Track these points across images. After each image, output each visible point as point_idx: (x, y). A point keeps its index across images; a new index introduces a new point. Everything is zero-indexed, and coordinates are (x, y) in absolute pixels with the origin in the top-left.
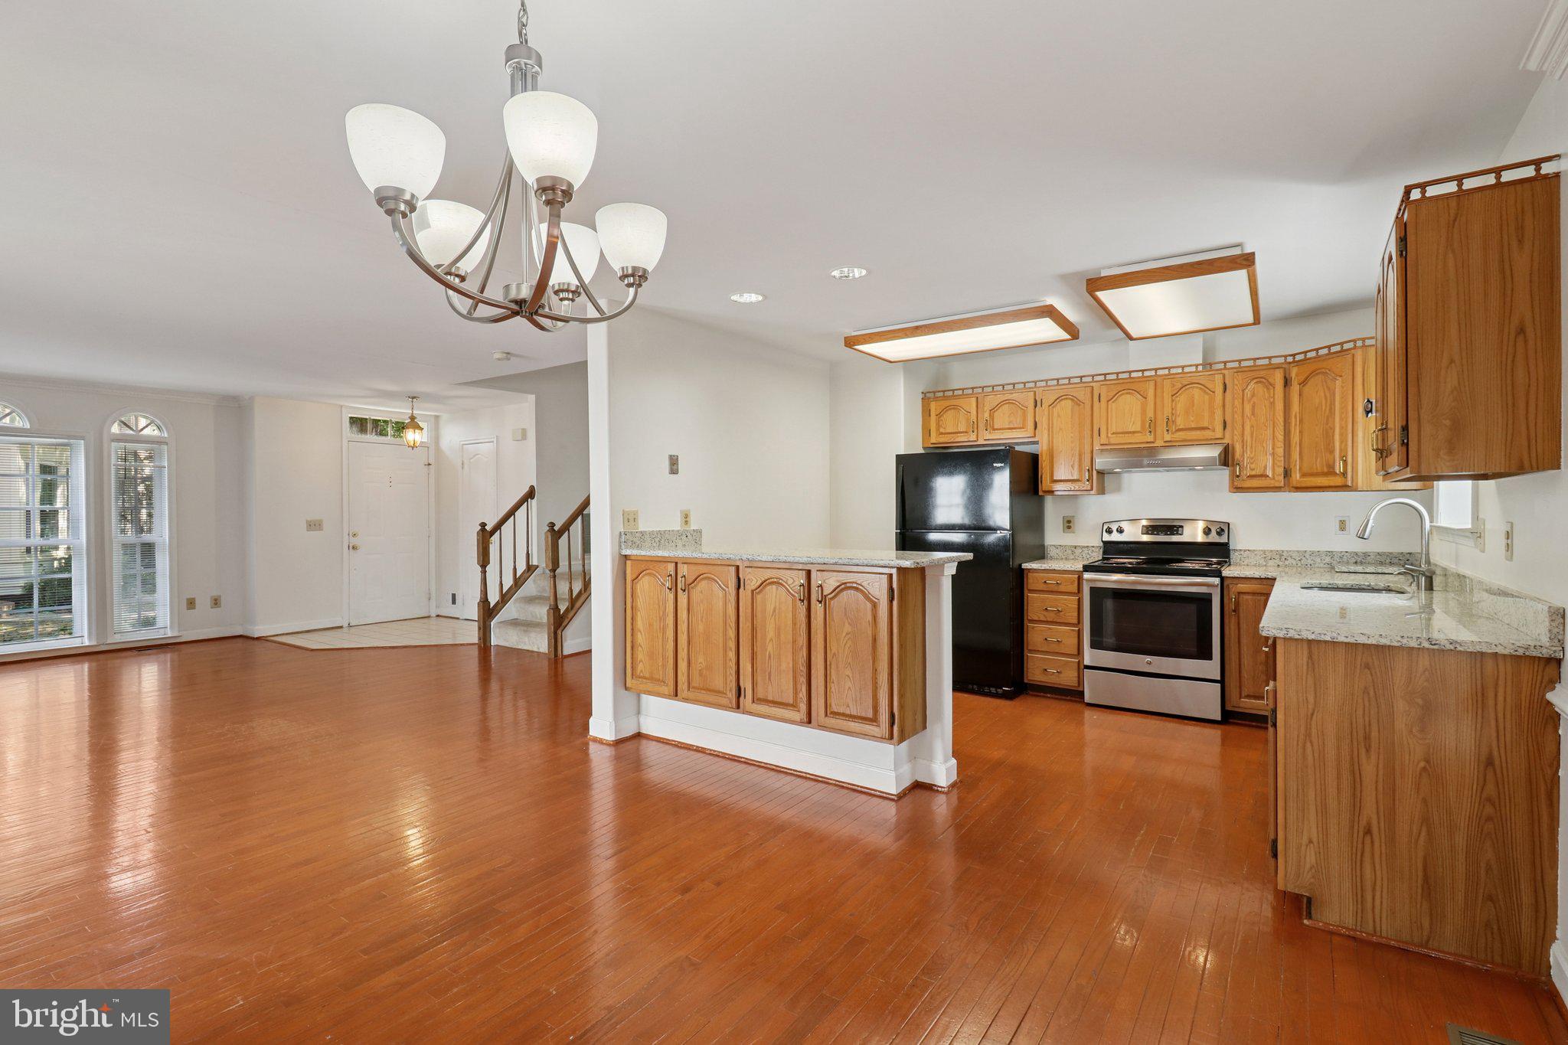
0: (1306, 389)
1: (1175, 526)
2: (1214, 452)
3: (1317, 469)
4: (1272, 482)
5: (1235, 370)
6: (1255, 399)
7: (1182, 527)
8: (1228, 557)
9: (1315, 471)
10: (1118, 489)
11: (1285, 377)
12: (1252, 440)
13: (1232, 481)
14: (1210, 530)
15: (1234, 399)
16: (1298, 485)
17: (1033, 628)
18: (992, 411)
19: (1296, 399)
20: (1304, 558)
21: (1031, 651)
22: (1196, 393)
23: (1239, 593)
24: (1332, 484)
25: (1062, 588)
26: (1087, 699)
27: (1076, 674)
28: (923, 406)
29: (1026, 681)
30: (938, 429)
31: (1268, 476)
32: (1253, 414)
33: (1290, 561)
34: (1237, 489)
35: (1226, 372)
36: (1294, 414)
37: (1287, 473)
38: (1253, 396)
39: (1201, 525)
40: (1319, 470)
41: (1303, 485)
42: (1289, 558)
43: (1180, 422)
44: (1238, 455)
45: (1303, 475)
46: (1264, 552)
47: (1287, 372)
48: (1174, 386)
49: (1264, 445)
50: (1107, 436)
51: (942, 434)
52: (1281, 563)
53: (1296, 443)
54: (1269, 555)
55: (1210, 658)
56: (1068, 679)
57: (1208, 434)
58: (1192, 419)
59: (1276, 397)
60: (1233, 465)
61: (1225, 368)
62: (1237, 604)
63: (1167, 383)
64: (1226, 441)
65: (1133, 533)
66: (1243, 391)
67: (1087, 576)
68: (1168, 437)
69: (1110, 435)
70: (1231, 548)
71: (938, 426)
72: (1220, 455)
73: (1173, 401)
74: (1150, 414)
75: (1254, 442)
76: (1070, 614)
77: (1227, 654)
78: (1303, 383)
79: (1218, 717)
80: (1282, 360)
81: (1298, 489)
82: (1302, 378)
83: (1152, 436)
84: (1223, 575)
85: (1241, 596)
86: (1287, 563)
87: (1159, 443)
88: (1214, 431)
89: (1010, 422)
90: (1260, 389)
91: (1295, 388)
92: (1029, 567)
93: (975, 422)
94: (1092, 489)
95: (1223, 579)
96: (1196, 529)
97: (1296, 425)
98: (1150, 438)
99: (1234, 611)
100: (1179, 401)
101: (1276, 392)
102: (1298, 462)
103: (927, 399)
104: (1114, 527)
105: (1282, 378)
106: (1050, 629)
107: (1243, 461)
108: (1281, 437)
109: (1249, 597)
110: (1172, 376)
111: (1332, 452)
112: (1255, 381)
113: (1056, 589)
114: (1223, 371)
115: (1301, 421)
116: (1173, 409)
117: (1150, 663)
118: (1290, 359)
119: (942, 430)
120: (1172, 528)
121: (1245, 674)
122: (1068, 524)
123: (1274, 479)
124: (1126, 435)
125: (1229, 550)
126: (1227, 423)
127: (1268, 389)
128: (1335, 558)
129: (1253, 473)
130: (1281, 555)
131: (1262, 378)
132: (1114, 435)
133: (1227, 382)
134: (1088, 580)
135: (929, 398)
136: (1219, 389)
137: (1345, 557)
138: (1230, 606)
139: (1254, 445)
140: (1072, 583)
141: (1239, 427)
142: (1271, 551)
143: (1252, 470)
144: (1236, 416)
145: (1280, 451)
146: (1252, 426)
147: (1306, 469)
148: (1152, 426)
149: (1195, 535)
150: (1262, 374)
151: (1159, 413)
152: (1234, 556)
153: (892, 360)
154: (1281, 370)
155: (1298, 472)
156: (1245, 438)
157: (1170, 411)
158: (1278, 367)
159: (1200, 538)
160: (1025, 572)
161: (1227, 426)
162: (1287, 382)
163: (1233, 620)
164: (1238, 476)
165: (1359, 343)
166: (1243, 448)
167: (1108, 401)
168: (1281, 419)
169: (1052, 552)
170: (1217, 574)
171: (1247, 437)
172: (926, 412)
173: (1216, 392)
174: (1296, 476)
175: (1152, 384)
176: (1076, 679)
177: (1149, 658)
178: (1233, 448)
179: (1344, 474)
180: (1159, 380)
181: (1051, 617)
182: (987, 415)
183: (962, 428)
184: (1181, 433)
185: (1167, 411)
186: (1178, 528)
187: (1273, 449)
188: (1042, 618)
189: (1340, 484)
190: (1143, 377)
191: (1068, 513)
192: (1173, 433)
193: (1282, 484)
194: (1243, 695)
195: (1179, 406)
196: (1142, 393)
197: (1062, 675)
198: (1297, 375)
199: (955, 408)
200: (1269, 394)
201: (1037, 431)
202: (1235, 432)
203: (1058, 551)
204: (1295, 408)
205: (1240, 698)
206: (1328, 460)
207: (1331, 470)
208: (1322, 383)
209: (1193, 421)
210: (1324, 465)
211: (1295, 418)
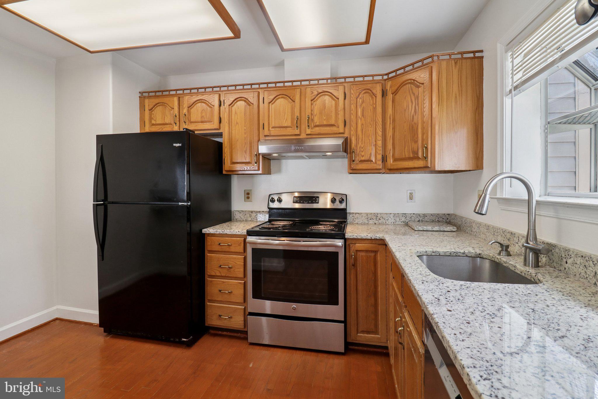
0: (397, 97)
1: (314, 197)
2: (339, 142)
3: (405, 155)
4: (375, 165)
5: (351, 84)
6: (364, 105)
7: (318, 197)
8: (346, 218)
9: (404, 157)
10: (279, 171)
11: (383, 90)
12: (362, 135)
13: (350, 165)
14: (335, 199)
15: (350, 104)
16: (392, 168)
17: (211, 281)
18: (190, 107)
19: (390, 103)
20: (390, 219)
21: (210, 301)
22: (327, 98)
23: (357, 251)
24: (416, 166)
25: (233, 249)
26: (250, 340)
27: (242, 319)
28: (140, 103)
29: (206, 325)
30: (150, 122)
31: (372, 161)
32: (363, 116)
33: (382, 220)
34: (353, 171)
35: (345, 84)
36: (389, 116)
37: (384, 159)
38: (363, 102)
39: (329, 196)
40: (407, 156)
41: (395, 167)
42: (381, 219)
43: (317, 121)
44: (353, 145)
45: (395, 160)
46: (367, 214)
47: (384, 85)
48: (312, 93)
49: (370, 138)
50: (269, 130)
51: (153, 125)
52: (376, 222)
53: (390, 137)
54: (370, 216)
55: (336, 303)
56: (237, 322)
57: (334, 129)
58: (324, 118)
59: (377, 103)
60: (350, 153)
61: (345, 82)
62: (356, 259)
63: (309, 90)
64: (346, 135)
65: (288, 202)
66: (357, 98)
67: (250, 239)
68: (309, 131)
69: (270, 129)
70: (347, 212)
71: (151, 119)
72: (343, 143)
73: (312, 104)
74: (297, 114)
75: (363, 136)
76: (238, 270)
77: (348, 298)
78: (395, 93)
79: (342, 350)
80: (380, 78)
81: (392, 171)
82: (394, 88)
83: (298, 130)
84: (346, 237)
85: (358, 253)
86: (380, 221)
87: (303, 136)
88: (338, 127)
89: (202, 117)
90: (367, 97)
91: (390, 96)
92: (208, 232)
93: (178, 117)
94: (259, 170)
95: (345, 240)
96: (326, 198)
97: (390, 123)
98: (297, 132)
99: (354, 265)
100: (316, 104)
101: (377, 99)
102: (392, 151)
103: (143, 96)
104: (276, 198)
105: (381, 89)
106: (224, 282)
107: (357, 150)
108: (380, 133)
109: (363, 254)
110: (311, 86)
111: (416, 142)
112: (364, 92)
113: (227, 250)
114: (344, 84)
115: (394, 120)
116: (312, 111)
117: (294, 309)
118: (385, 77)
119: (153, 122)
120: (311, 198)
121: (360, 314)
122: (248, 195)
123: (376, 163)
124: (282, 129)
125: (346, 213)
126: (347, 122)
127: (372, 98)
128: (407, 218)
129: (363, 159)
130: (377, 217)
131: (368, 89)
132: (274, 129)
133: (346, 92)
134: (251, 243)
135: (145, 97)
136: (341, 98)
137: (413, 217)
138: (350, 262)
139: (363, 139)
140: (239, 245)
141: (354, 125)
142: (371, 214)
143: (363, 156)
144: (352, 117)
145: (380, 143)
146: (362, 124)
147: (397, 155)
148: (297, 123)
149: (326, 203)
150: (369, 86)
151: (303, 114)
152: (350, 218)
153: (91, 50)
154: (380, 84)
155: (391, 158)
156: (358, 134)
157: (310, 111)
158: (378, 82)
159: (329, 205)
160: (206, 236)
161: (347, 124)
162: (384, 94)
163: (353, 271)
164: (353, 161)
165: (435, 58)
166: (357, 140)
167: (269, 103)
168: (380, 120)
169: (237, 216)
170: (342, 236)
171: (359, 132)
172: (142, 107)
173: (340, 99)
174: (390, 161)
175: (298, 91)
176: (243, 322)
177: (294, 305)
178: (351, 140)
179: (426, 158)
180: (303, 88)
181: (224, 273)
182: (185, 111)
183: (167, 121)
184: (317, 129)
185: (308, 112)
186: (316, 198)
187: (376, 141)
188: (218, 274)
189: (423, 166)
190: (293, 86)
191: (248, 188)
192: (312, 129)
193: (381, 167)
194: (360, 330)
195: (316, 107)
196: (291, 98)
197: (232, 320)
198: (391, 87)
199: (163, 104)
200: (373, 101)
201: (221, 124)
202: (352, 128)
203: (241, 215)
204: (390, 111)
205: (357, 333)
206: (413, 148)
207: (416, 156)
208: (409, 90)
209: (325, 120)
210: (411, 151)
211: (389, 118)
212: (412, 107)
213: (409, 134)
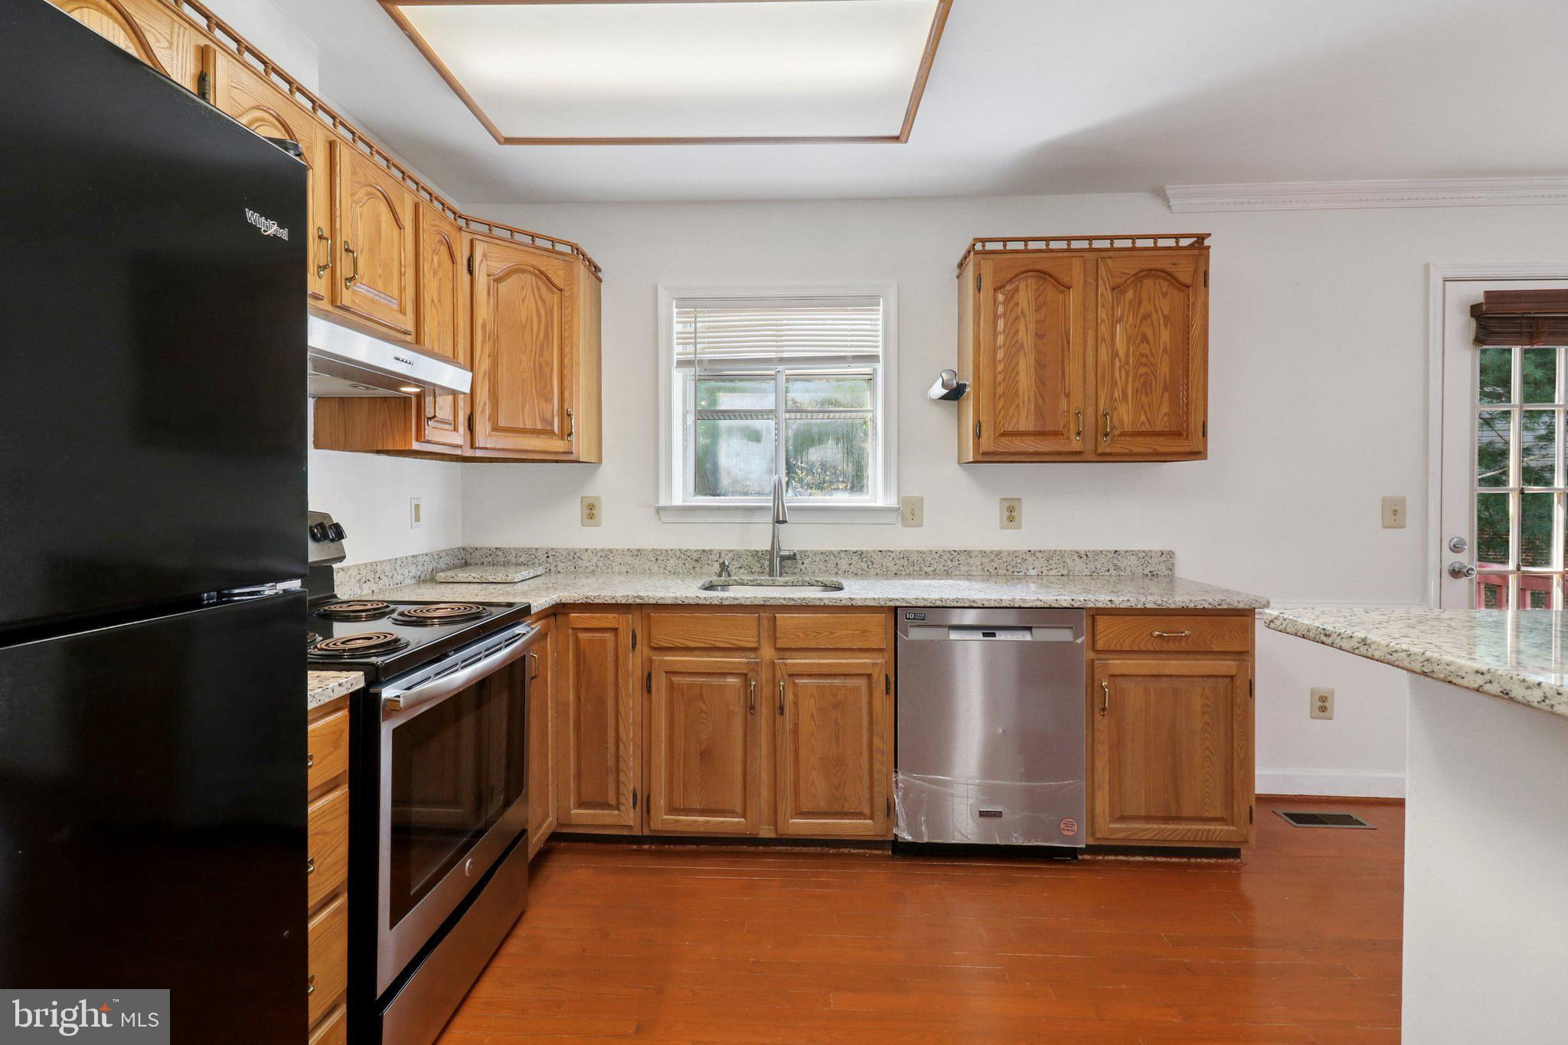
0: (503, 288)
3: (524, 424)
4: (455, 435)
6: (441, 274)
9: (520, 427)
16: (489, 445)
24: (549, 448)
25: (316, 776)
32: (440, 301)
33: (384, 580)
36: (480, 321)
38: (440, 265)
40: (529, 425)
43: (364, 270)
45: (496, 429)
53: (485, 373)
58: (379, 270)
59: (458, 281)
66: (430, 248)
68: (346, 297)
73: (353, 207)
86: (380, 584)
88: (403, 313)
90: (445, 258)
91: (482, 278)
97: (483, 342)
98: (319, 285)
100: (361, 216)
102: (488, 406)
110: (349, 147)
112: (438, 237)
116: (354, 229)
118: (462, 223)
123: (456, 429)
127: (450, 262)
130: (376, 572)
131: (445, 236)
141: (428, 319)
144: (426, 294)
146: (439, 324)
150: (447, 229)
155: (487, 422)
156: (433, 345)
157: (350, 231)
158: (459, 228)
164: (431, 419)
168: (462, 325)
173: (406, 230)
174: (484, 430)
179: (569, 435)
185: (346, 229)
189: (562, 450)
192: (354, 291)
193: (462, 440)
195: (361, 227)
198: (485, 257)
202: (426, 327)
204: (483, 312)
206: (543, 412)
207: (548, 428)
208: (533, 289)
209: (380, 276)
210: (538, 418)
211: (482, 329)
212: (539, 326)
213: (533, 380)
